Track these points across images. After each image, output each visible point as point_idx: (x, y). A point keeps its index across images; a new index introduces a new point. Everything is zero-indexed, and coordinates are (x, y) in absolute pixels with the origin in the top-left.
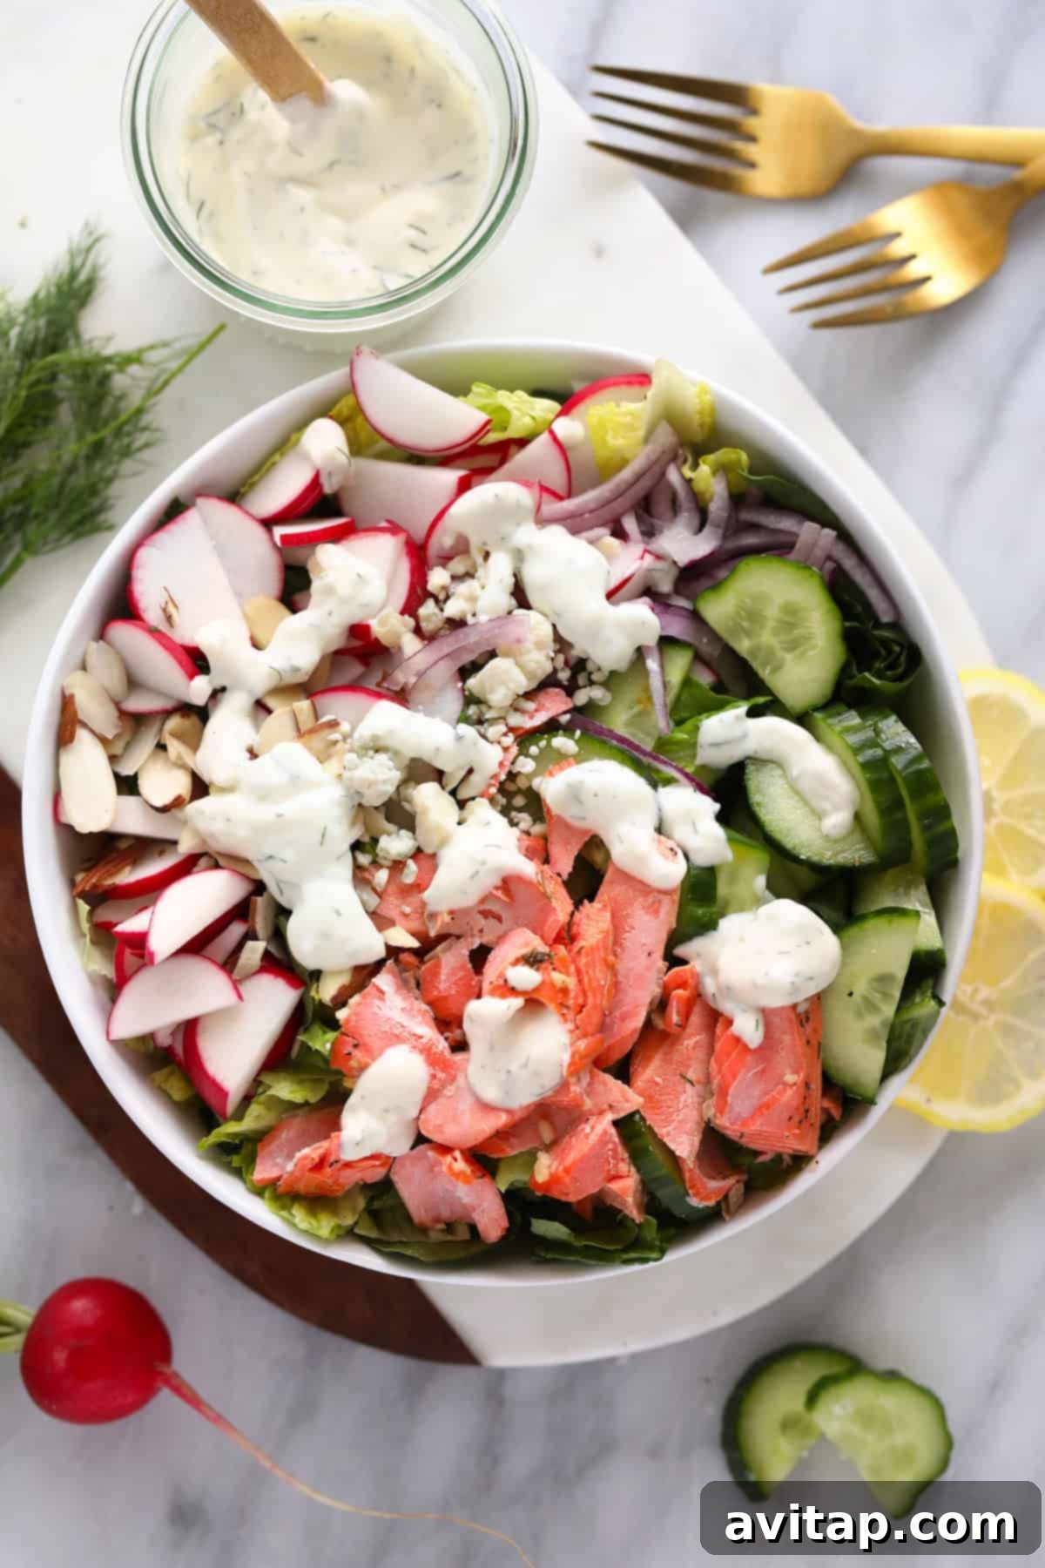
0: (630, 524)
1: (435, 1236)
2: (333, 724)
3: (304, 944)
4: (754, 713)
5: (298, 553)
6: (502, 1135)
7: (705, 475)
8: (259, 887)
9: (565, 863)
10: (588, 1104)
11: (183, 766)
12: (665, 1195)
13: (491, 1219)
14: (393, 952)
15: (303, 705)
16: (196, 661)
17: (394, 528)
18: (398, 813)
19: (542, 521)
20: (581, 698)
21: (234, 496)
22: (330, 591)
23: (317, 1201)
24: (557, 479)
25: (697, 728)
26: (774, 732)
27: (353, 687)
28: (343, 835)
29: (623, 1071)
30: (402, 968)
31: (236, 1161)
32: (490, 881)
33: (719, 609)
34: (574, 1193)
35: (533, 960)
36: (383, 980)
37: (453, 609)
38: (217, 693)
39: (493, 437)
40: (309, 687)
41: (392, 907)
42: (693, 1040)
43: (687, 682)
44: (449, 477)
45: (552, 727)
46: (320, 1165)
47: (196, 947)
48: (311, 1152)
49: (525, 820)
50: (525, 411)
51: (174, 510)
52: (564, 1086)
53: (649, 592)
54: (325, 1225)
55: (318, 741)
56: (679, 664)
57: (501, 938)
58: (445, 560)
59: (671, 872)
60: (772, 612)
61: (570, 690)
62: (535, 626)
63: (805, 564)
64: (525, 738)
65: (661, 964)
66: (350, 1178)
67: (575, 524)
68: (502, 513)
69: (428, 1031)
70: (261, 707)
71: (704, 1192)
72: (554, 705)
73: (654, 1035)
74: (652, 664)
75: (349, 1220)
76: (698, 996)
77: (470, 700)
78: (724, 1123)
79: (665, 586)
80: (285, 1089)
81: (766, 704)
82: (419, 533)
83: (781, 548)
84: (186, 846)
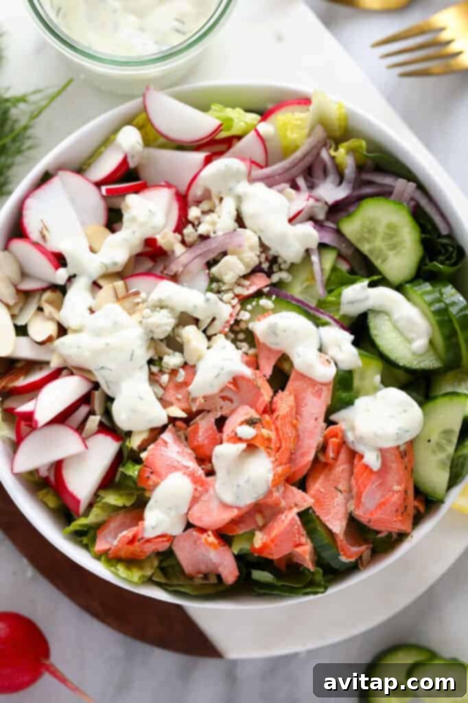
0: (301, 182)
1: (198, 581)
2: (137, 294)
3: (121, 416)
4: (372, 285)
5: (115, 202)
6: (235, 522)
7: (342, 154)
8: (96, 386)
9: (268, 370)
10: (283, 504)
11: (51, 319)
12: (326, 555)
13: (230, 571)
14: (172, 420)
15: (120, 284)
16: (60, 260)
17: (169, 185)
18: (173, 343)
19: (252, 180)
20: (275, 278)
21: (80, 170)
22: (133, 219)
23: (131, 562)
24: (259, 156)
25: (340, 295)
26: (383, 295)
27: (148, 273)
28: (143, 355)
29: (302, 485)
30: (178, 429)
31: (85, 540)
32: (225, 379)
33: (351, 227)
34: (276, 554)
35: (251, 422)
36: (167, 436)
37: (202, 229)
38: (71, 278)
39: (223, 135)
40: (122, 274)
41: (171, 395)
42: (341, 468)
43: (334, 269)
44: (200, 156)
45: (259, 294)
46: (132, 541)
47: (62, 419)
48: (127, 533)
49: (245, 346)
50: (241, 119)
51: (46, 178)
52: (269, 493)
53: (312, 218)
54: (136, 575)
55: (128, 303)
56: (330, 259)
57: (233, 412)
58: (198, 203)
59: (327, 373)
60: (381, 229)
61: (269, 274)
62: (249, 238)
63: (399, 202)
64: (244, 300)
65: (324, 425)
66: (149, 548)
67: (270, 182)
68: (228, 175)
69: (192, 465)
70: (96, 285)
71: (349, 553)
72: (260, 282)
73: (319, 465)
74: (315, 258)
75: (149, 572)
76: (343, 443)
77: (213, 279)
78: (360, 514)
79: (321, 216)
80: (112, 499)
81: (378, 280)
82: (183, 189)
83: (386, 193)
84: (55, 363)
